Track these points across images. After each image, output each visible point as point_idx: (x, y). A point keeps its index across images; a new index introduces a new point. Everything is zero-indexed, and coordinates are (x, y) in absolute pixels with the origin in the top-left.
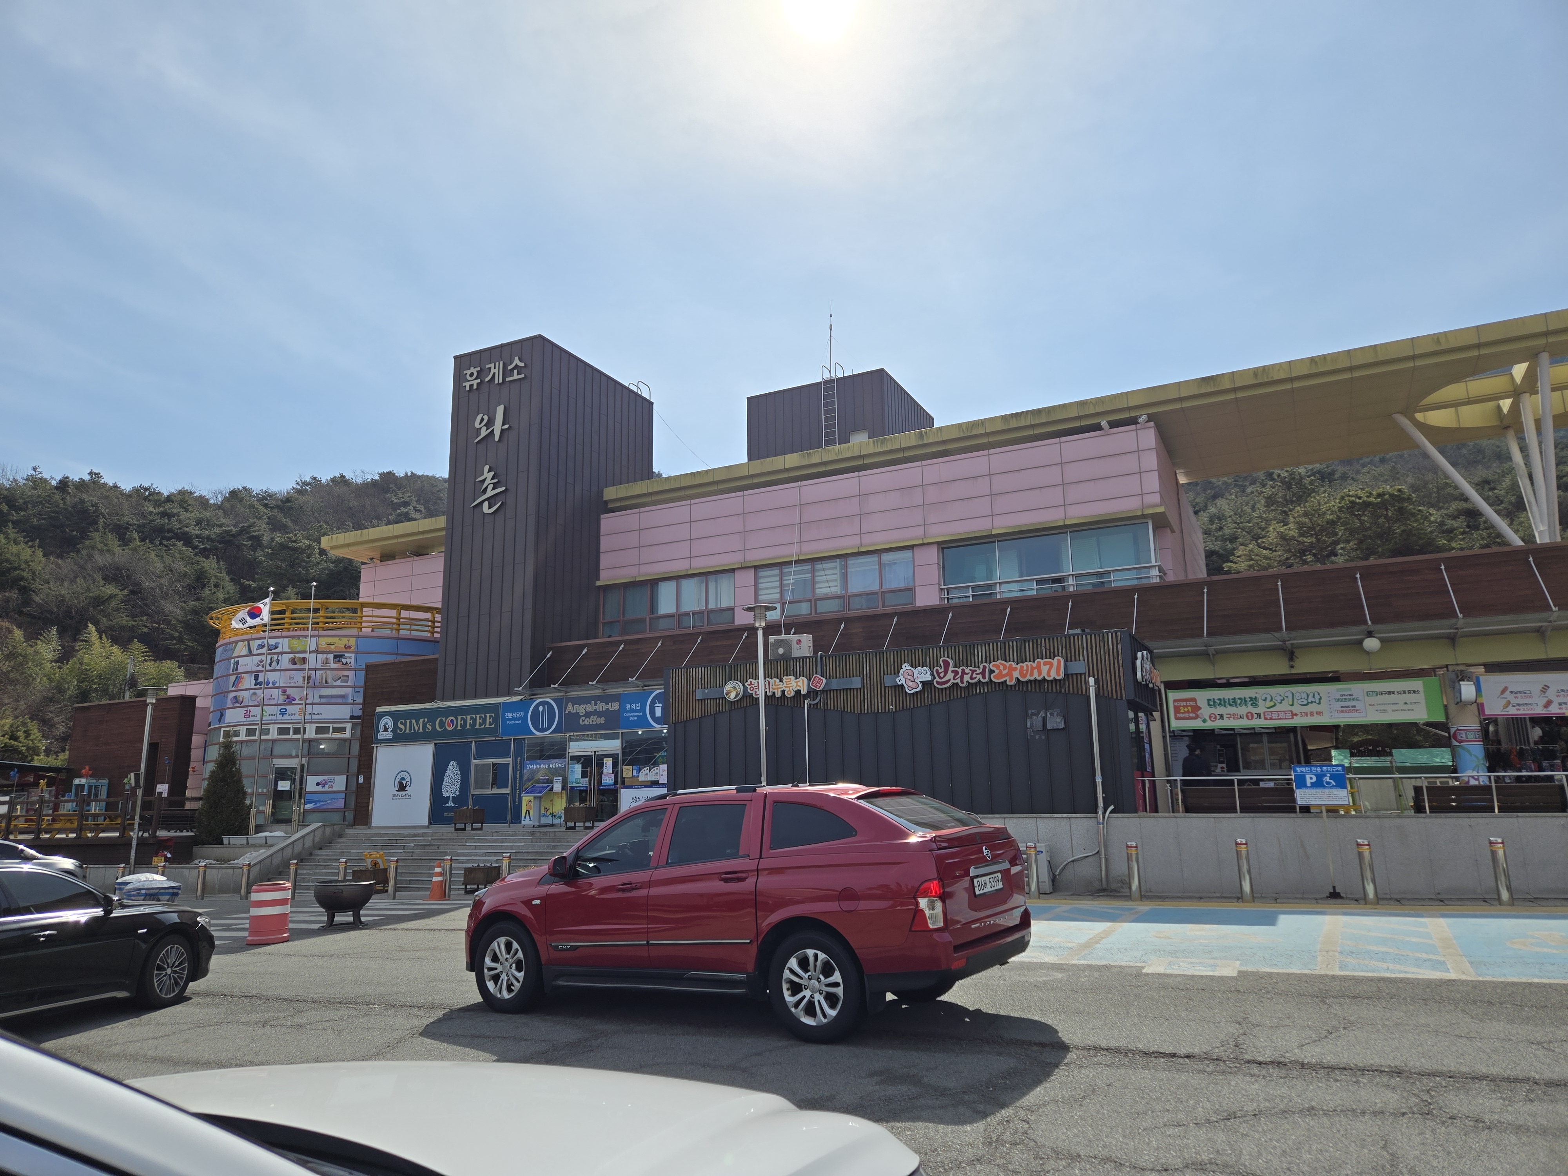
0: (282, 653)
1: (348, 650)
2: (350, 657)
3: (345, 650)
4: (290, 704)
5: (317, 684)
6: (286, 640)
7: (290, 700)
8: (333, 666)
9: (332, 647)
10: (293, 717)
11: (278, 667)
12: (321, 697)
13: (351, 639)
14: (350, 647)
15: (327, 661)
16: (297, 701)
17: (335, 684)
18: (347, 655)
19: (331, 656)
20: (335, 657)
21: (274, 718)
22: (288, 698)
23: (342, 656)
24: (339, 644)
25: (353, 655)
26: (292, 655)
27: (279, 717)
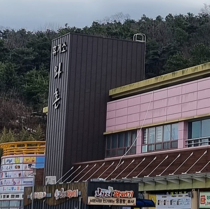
0: (13, 164)
1: (33, 162)
2: (34, 165)
3: (32, 162)
4: (14, 185)
5: (23, 177)
6: (14, 158)
7: (15, 184)
8: (28, 169)
9: (28, 161)
10: (15, 191)
11: (11, 170)
12: (24, 182)
13: (34, 157)
14: (34, 161)
15: (26, 167)
16: (17, 184)
17: (29, 177)
18: (33, 164)
19: (27, 165)
20: (29, 165)
21: (10, 191)
22: (14, 182)
23: (31, 165)
24: (30, 159)
25: (35, 164)
26: (15, 165)
27: (11, 190)
